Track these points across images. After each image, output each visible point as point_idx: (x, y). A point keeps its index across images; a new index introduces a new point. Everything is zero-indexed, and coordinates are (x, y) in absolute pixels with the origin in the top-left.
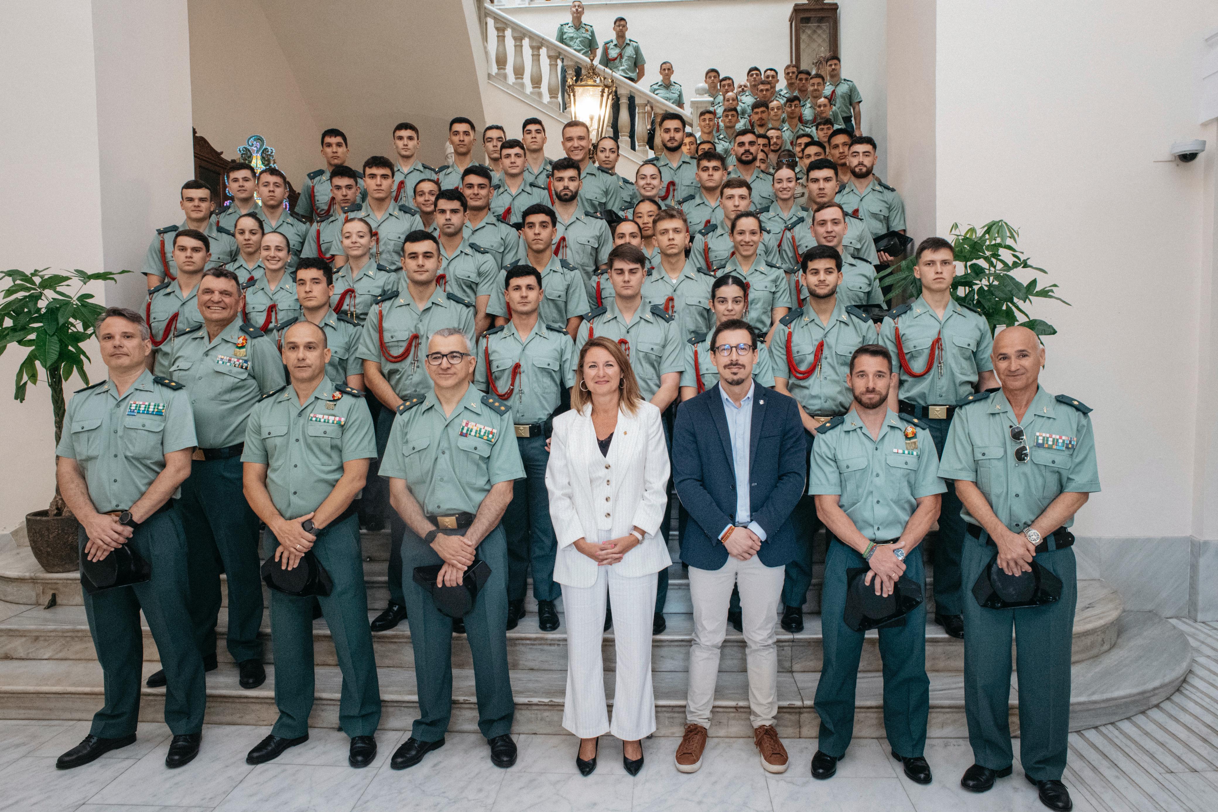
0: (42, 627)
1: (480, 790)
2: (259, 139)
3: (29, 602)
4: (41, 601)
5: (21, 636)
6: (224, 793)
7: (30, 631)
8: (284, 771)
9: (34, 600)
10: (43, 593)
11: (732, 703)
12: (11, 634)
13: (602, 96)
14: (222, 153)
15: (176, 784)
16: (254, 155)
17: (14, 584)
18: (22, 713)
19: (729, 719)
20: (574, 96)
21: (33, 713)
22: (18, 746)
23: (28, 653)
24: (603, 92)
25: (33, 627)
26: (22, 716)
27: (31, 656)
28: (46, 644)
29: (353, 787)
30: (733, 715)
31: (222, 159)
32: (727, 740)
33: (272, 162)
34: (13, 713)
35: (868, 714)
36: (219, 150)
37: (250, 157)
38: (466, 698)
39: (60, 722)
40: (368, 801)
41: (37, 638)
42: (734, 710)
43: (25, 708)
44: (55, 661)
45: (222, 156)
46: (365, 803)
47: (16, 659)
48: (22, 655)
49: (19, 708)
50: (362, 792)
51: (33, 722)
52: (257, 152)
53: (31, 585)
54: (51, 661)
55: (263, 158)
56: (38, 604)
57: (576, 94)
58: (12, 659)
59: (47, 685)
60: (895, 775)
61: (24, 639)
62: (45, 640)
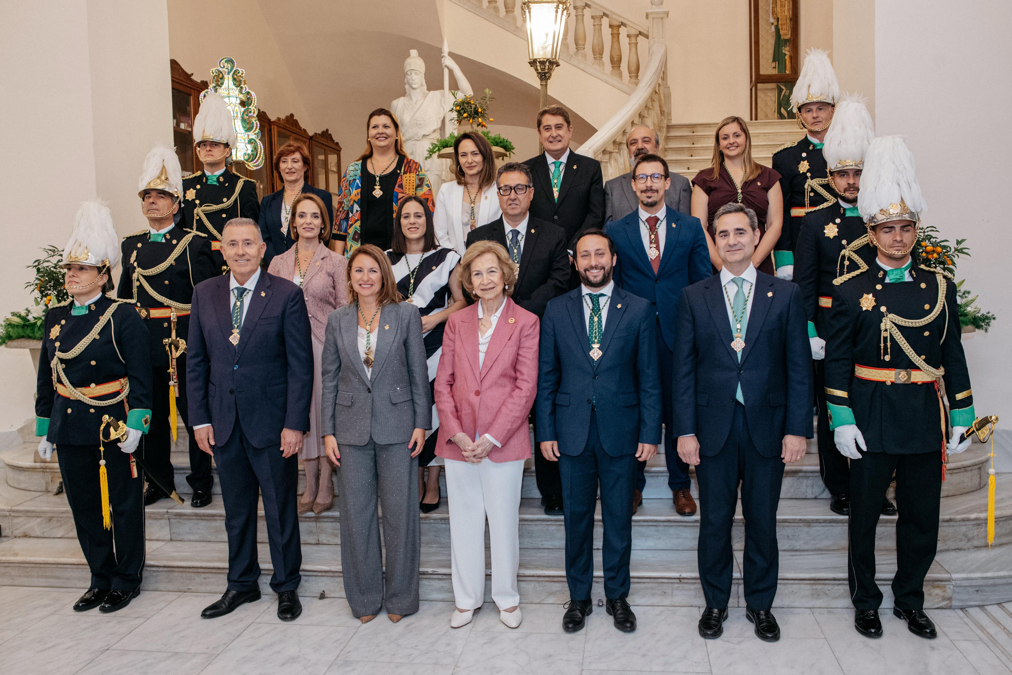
0: (56, 509)
1: (449, 645)
2: (230, 61)
3: (40, 490)
4: (50, 489)
5: (38, 517)
6: (225, 644)
7: (44, 512)
8: (275, 629)
9: (44, 488)
10: (52, 481)
11: (676, 575)
12: (29, 514)
13: (557, 12)
14: (192, 74)
15: (183, 637)
16: (226, 76)
17: (26, 473)
18: (42, 582)
19: (673, 590)
20: (530, 12)
21: (53, 582)
22: (45, 606)
23: (43, 533)
24: (557, 7)
25: (47, 509)
26: (44, 584)
27: (46, 535)
28: (59, 524)
29: (335, 641)
30: (677, 585)
31: (192, 81)
32: (672, 608)
33: (243, 83)
34: (36, 581)
35: (802, 586)
36: (189, 72)
37: (222, 78)
38: (434, 570)
39: (77, 589)
40: (350, 651)
41: (50, 519)
42: (678, 581)
43: (46, 577)
44: (66, 540)
45: (192, 77)
46: (348, 653)
47: (34, 537)
48: (38, 533)
49: (42, 576)
50: (345, 645)
51: (54, 589)
52: (229, 73)
53: (41, 474)
54: (64, 540)
55: (234, 79)
56: (47, 491)
57: (532, 10)
58: (30, 537)
59: (63, 557)
60: (823, 637)
61: (39, 520)
62: (58, 521)
